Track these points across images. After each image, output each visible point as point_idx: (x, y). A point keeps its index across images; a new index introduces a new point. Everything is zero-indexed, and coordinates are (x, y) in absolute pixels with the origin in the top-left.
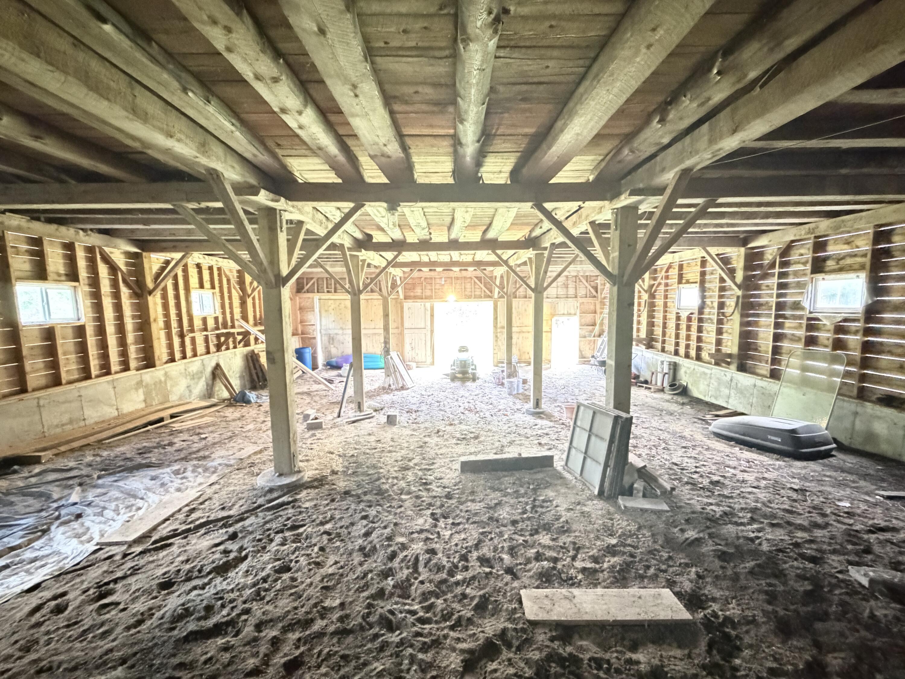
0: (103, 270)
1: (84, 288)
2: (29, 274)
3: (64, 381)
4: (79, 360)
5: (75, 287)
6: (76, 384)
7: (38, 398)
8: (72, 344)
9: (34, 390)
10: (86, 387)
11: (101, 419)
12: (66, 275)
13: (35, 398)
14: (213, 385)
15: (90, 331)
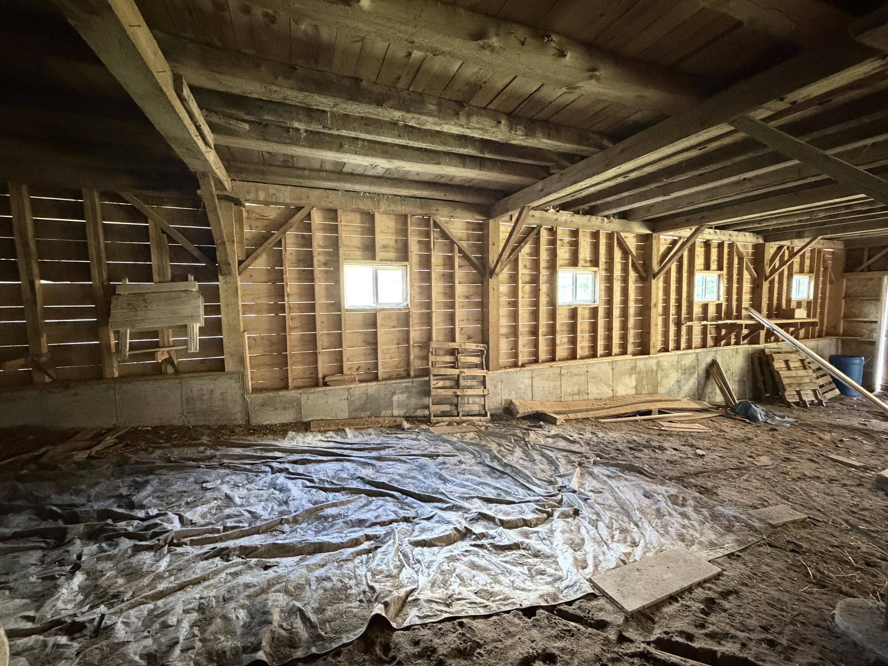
0: (618, 254)
1: (602, 272)
2: (567, 261)
3: (578, 356)
4: (590, 338)
5: (595, 272)
6: (586, 360)
7: (561, 368)
8: (587, 323)
9: (559, 360)
10: (592, 364)
11: (599, 397)
12: (591, 261)
13: (559, 367)
14: (705, 384)
15: (601, 313)
